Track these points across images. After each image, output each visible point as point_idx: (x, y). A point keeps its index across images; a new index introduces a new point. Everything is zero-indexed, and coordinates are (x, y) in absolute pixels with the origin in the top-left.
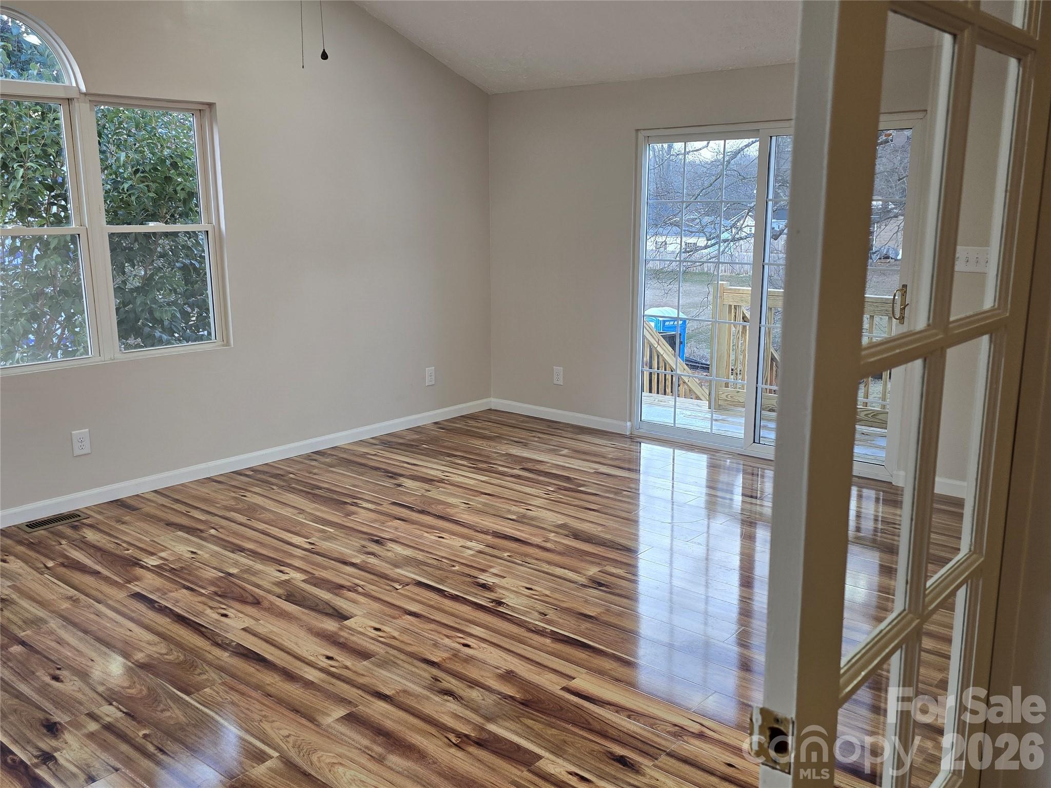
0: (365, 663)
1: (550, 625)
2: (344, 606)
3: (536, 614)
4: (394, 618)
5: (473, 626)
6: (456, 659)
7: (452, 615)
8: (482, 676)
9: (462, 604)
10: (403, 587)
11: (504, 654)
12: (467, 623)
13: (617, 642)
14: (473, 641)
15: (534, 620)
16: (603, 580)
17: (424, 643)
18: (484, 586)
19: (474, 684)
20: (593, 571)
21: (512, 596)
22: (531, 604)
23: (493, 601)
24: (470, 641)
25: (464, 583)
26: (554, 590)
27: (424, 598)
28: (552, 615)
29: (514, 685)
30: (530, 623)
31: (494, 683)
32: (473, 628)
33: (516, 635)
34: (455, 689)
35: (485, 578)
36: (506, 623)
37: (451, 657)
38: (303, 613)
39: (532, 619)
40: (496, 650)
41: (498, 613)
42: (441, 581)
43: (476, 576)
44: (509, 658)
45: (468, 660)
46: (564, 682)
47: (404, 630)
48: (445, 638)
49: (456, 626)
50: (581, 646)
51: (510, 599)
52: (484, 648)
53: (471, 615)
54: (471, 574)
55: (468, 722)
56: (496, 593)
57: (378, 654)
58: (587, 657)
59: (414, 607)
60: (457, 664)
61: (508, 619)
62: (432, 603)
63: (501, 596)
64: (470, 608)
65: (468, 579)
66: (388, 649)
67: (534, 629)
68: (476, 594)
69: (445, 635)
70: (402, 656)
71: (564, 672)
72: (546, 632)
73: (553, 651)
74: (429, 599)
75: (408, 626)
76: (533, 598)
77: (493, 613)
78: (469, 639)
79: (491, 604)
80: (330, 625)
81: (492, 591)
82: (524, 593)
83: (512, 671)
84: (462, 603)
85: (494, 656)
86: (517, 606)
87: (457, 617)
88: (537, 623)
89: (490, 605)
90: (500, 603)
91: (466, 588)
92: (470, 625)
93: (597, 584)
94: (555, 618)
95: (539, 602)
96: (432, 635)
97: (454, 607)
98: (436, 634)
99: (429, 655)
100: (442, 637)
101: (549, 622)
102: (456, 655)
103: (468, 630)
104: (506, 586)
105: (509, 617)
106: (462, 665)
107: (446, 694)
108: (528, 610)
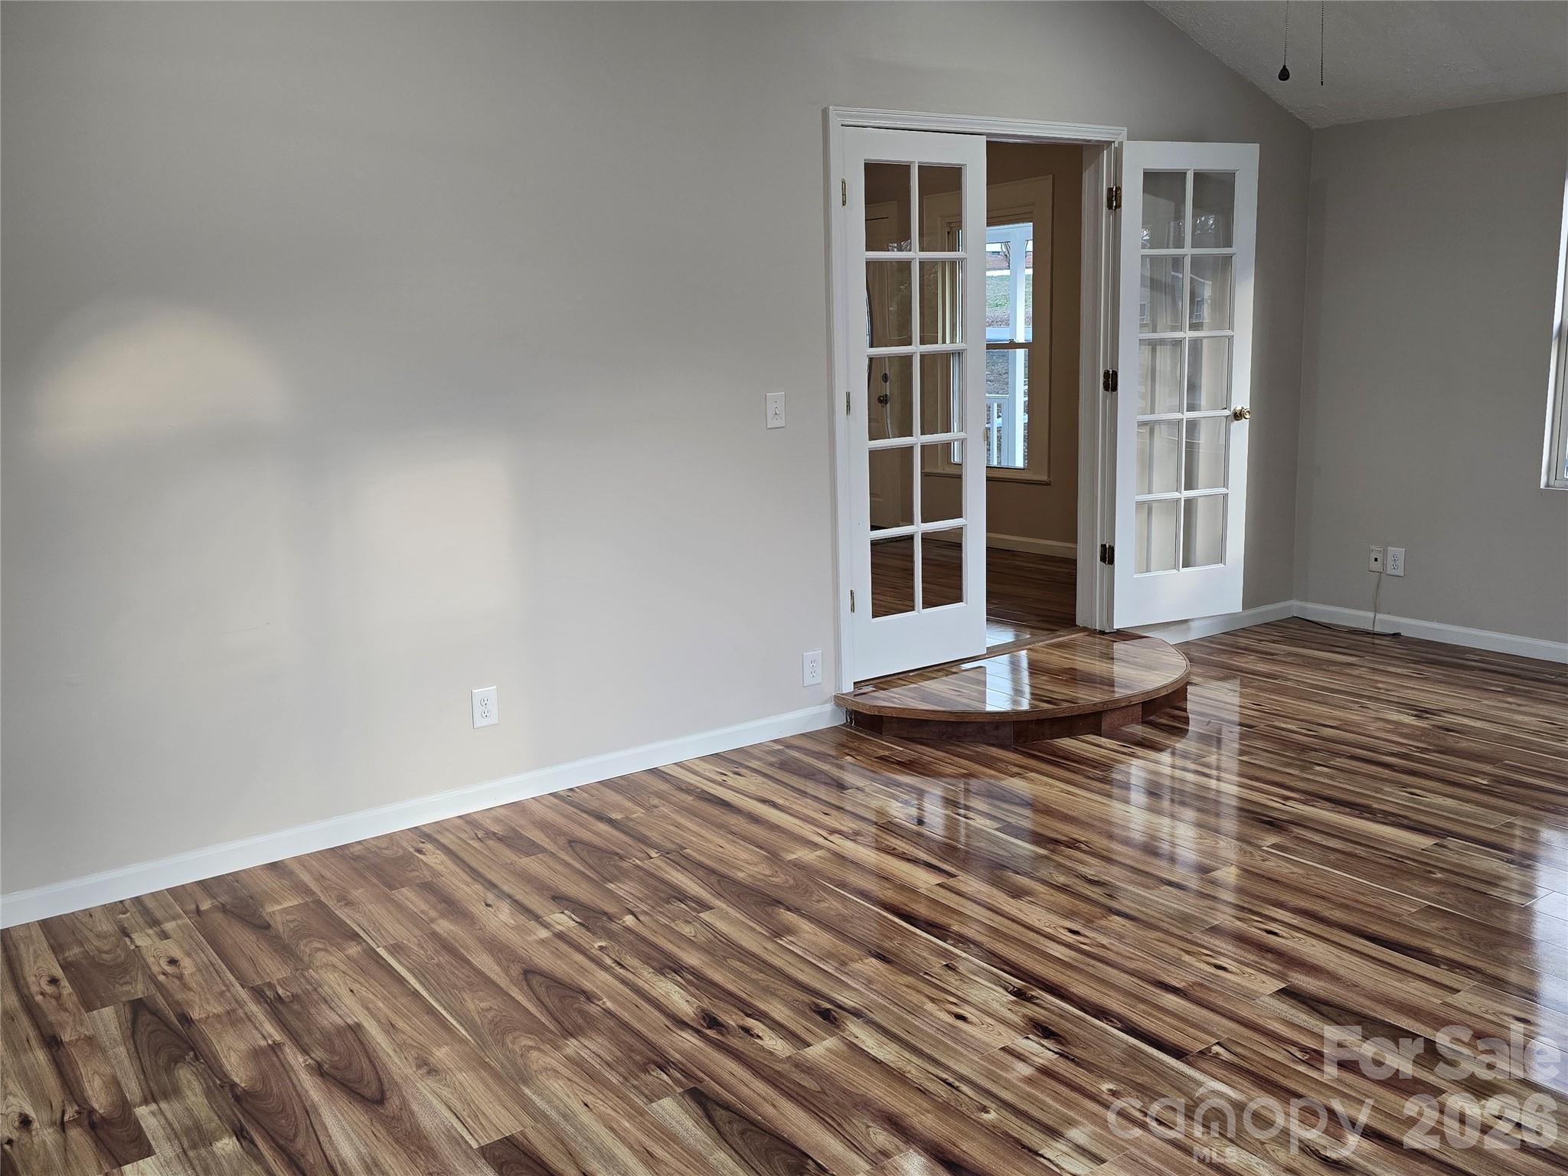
0: (1216, 923)
1: (946, 949)
2: (1305, 1017)
3: (961, 969)
4: (1201, 985)
5: (1066, 959)
6: (1088, 916)
7: (1101, 981)
8: (1053, 895)
9: (1087, 998)
10: (1209, 1049)
11: (1021, 917)
12: (1076, 964)
13: (859, 919)
14: (1064, 938)
15: (968, 961)
16: (816, 1024)
17: (1139, 941)
18: (1045, 1031)
19: (1063, 889)
20: (822, 1049)
21: (996, 1006)
22: (965, 986)
23: (1031, 1000)
24: (1071, 938)
25: (1086, 1046)
26: (916, 1011)
27: (1160, 1019)
28: (937, 964)
29: (1013, 884)
30: (976, 956)
31: (1037, 888)
32: (1065, 956)
33: (1001, 939)
34: (1087, 886)
35: (1042, 1052)
36: (1012, 958)
37: (1096, 920)
38: (1375, 1011)
39: (971, 962)
40: (1031, 923)
41: (1025, 977)
42: (1133, 1054)
43: (1061, 1059)
44: (1014, 912)
45: (1071, 915)
46: (951, 882)
47: (1177, 962)
48: (1108, 946)
49: (1093, 962)
50: (913, 918)
51: (998, 999)
52: (1049, 927)
53: (1069, 976)
54: (1072, 1065)
55: (1069, 857)
56: (1025, 1016)
57: (1202, 932)
58: (910, 905)
59: (1170, 1000)
60: (1086, 911)
61: (1008, 965)
62: (1142, 1006)
63: (1016, 1008)
64: (1072, 990)
65: (1078, 1052)
66: (1189, 937)
67: (971, 946)
68: (1061, 1016)
69: (1109, 949)
70: (1165, 925)
71: (947, 891)
72: (954, 939)
73: (953, 915)
74: (1150, 1014)
75: (1171, 968)
76: (958, 997)
77: (1032, 978)
78: (1071, 941)
79: (1033, 993)
80: (1303, 981)
81: (1031, 1020)
82: (973, 1010)
83: (1013, 897)
84: (1086, 1001)
85: (1036, 916)
86: (990, 985)
87: (1092, 976)
88: (964, 955)
89: (1037, 992)
90: (1019, 994)
91: (1082, 1032)
92: (1071, 961)
93: (829, 1016)
94: (933, 959)
95: (949, 988)
96: (1129, 951)
97: (1100, 995)
98: (1124, 953)
99: (1127, 925)
100: (1112, 947)
101: (944, 954)
102: (1089, 922)
103: (1073, 954)
104: (1002, 1028)
105: (1006, 968)
106: (1079, 909)
107: (1098, 882)
108: (972, 977)
